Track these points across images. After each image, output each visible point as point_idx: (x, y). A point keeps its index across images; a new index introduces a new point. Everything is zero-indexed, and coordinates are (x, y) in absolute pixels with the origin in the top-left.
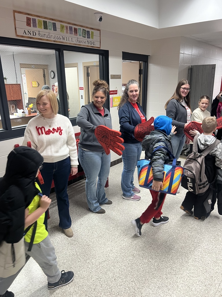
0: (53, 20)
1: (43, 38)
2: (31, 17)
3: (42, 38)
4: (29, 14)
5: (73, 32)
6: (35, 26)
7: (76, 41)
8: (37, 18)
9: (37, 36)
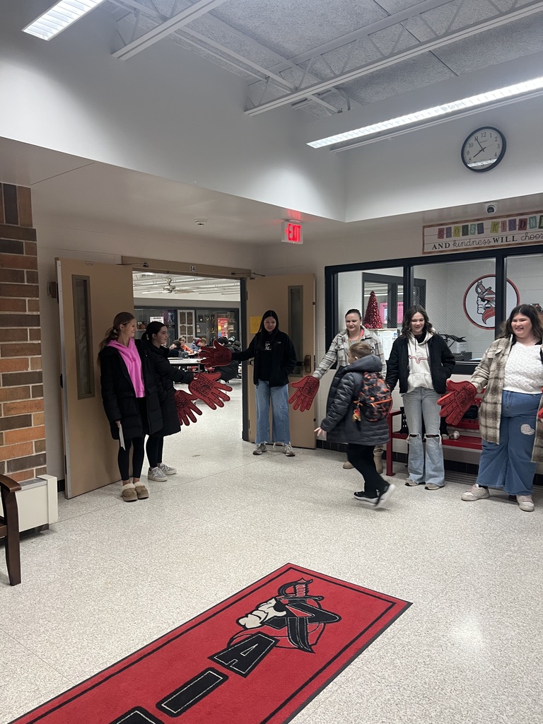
0: (478, 220)
1: (461, 247)
2: (445, 227)
3: (458, 248)
4: (442, 225)
5: (517, 227)
6: (449, 235)
7: (523, 238)
8: (452, 226)
9: (452, 247)
